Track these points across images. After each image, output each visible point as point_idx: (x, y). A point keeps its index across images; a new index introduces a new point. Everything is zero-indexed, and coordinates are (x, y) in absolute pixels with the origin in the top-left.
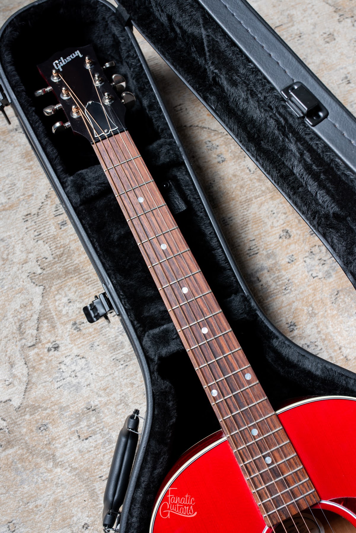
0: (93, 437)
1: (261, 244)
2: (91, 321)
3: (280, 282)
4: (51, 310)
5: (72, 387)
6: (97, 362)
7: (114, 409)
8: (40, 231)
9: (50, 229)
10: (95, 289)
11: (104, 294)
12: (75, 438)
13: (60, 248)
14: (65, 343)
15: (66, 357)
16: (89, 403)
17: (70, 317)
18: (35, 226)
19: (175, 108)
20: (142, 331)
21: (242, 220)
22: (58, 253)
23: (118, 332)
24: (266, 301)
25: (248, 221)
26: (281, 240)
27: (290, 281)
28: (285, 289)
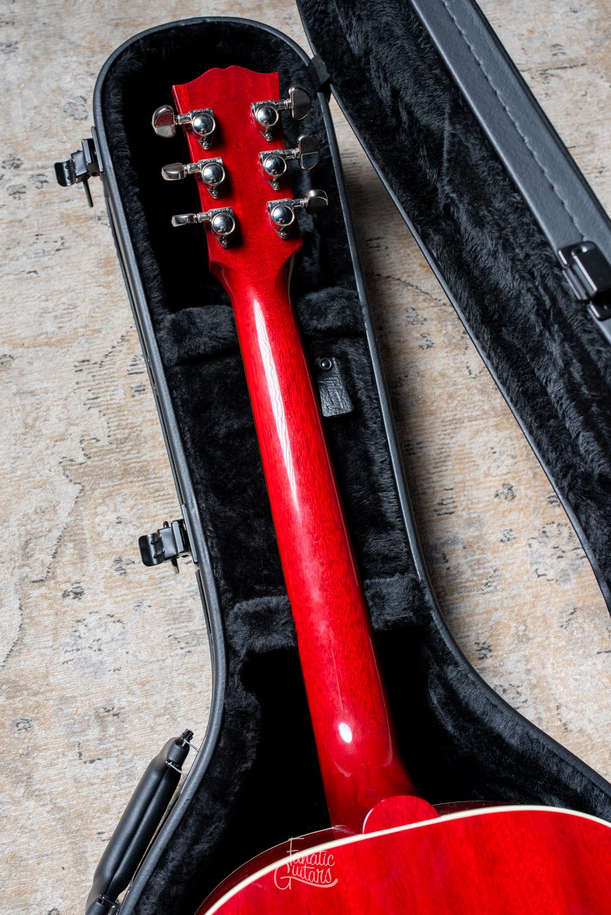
0: (104, 761)
1: (463, 498)
2: (148, 562)
3: (481, 571)
4: (86, 528)
5: (88, 667)
6: (140, 634)
7: (151, 722)
8: (99, 393)
9: (115, 392)
10: (166, 511)
11: (181, 522)
12: (72, 755)
13: (124, 429)
14: (95, 589)
15: (90, 613)
16: (111, 700)
17: (114, 548)
18: (92, 383)
19: (369, 242)
20: (230, 600)
21: (439, 452)
22: (119, 436)
23: (189, 592)
24: (449, 598)
25: (449, 456)
26: (496, 500)
27: (497, 573)
28: (487, 584)
